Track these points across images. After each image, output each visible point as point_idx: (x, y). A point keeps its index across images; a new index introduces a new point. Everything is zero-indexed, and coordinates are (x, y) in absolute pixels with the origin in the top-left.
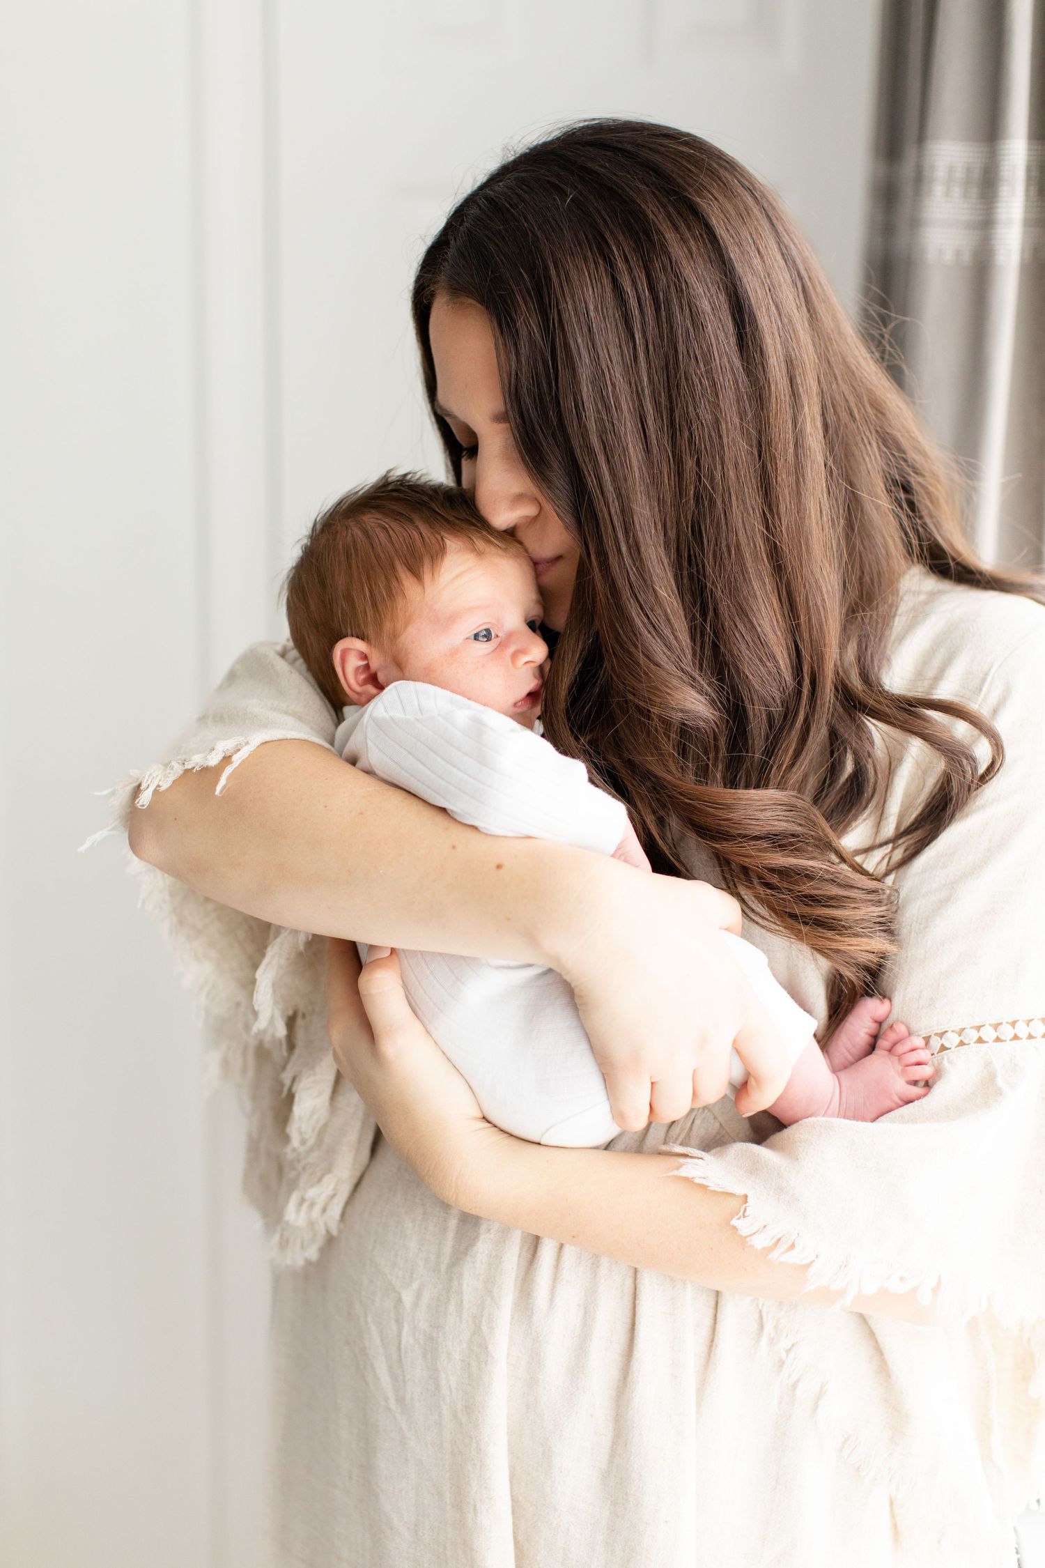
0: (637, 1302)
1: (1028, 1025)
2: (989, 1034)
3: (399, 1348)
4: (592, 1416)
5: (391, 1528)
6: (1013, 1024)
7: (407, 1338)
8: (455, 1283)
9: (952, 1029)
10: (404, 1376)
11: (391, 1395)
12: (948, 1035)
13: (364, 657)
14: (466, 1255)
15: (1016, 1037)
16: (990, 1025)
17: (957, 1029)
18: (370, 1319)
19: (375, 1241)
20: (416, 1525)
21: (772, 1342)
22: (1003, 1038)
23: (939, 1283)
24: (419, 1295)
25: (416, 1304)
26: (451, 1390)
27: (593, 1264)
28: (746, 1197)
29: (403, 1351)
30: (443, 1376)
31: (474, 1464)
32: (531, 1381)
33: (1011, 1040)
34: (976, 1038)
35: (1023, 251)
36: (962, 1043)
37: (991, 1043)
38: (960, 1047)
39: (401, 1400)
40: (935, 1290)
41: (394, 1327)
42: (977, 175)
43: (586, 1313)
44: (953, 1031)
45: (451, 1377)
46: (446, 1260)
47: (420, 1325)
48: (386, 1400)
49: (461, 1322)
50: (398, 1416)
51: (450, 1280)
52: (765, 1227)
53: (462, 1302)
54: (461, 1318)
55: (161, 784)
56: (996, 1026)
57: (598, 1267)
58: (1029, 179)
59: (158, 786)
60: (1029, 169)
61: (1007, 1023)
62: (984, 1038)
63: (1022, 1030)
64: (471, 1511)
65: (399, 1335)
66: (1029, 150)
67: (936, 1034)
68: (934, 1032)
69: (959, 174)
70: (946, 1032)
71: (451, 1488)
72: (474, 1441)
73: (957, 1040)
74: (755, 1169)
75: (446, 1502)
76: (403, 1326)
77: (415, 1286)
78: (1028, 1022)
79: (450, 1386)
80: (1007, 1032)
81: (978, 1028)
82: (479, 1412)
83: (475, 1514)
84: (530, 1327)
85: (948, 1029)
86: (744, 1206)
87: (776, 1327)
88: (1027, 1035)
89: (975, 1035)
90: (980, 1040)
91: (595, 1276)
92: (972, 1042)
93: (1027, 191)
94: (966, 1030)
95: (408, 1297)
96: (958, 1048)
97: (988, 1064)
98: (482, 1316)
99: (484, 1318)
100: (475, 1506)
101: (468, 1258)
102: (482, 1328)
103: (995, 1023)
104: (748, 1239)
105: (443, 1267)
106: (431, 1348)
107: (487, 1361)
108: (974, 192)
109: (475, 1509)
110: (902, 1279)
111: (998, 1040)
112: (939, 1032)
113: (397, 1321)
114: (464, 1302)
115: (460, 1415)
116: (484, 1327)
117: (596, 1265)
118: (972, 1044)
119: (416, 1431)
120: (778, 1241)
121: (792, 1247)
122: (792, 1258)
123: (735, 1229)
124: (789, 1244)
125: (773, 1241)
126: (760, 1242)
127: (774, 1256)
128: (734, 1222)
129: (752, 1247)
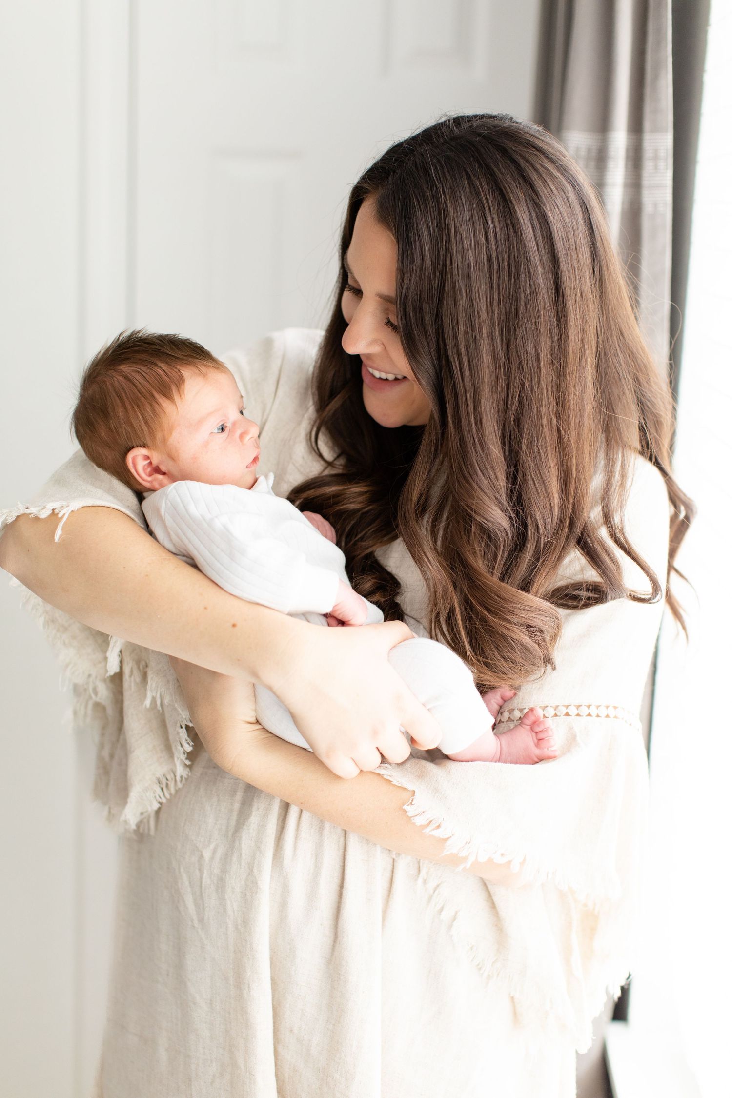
0: (346, 852)
1: (597, 709)
2: (573, 711)
3: (201, 887)
5: (195, 1004)
6: (589, 706)
7: (206, 880)
8: (237, 843)
9: (551, 705)
10: (203, 905)
11: (195, 918)
12: (548, 708)
13: (147, 458)
14: (244, 825)
15: (589, 715)
16: (574, 705)
17: (554, 705)
18: (182, 870)
19: (186, 820)
20: (211, 1000)
21: (425, 882)
22: (581, 714)
23: (524, 860)
24: (214, 852)
25: (212, 858)
26: (234, 912)
27: (320, 828)
28: (414, 792)
29: (203, 888)
30: (229, 903)
31: (248, 957)
33: (587, 716)
34: (565, 712)
35: (623, 203)
36: (556, 715)
37: (573, 717)
38: (555, 718)
39: (201, 920)
40: (523, 863)
41: (198, 873)
42: (594, 154)
43: (316, 859)
44: (551, 706)
45: (233, 903)
46: (232, 829)
47: (215, 871)
48: (192, 921)
49: (241, 868)
50: (199, 931)
51: (234, 841)
52: (423, 812)
53: (241, 855)
54: (240, 865)
56: (578, 707)
57: (323, 830)
58: (627, 158)
60: (627, 151)
61: (585, 705)
62: (570, 713)
63: (593, 711)
64: (246, 987)
65: (201, 878)
66: (628, 138)
67: (540, 707)
68: (539, 706)
70: (547, 706)
71: (234, 975)
72: (248, 942)
74: (421, 776)
75: (230, 984)
76: (204, 873)
77: (212, 846)
78: (598, 707)
79: (233, 909)
80: (584, 711)
81: (567, 707)
82: (251, 924)
84: (282, 869)
85: (548, 705)
86: (413, 797)
87: (427, 873)
88: (596, 715)
89: (564, 711)
90: (567, 714)
91: (322, 835)
92: (562, 715)
93: (626, 165)
94: (559, 707)
95: (207, 854)
96: (553, 718)
97: (571, 729)
98: (254, 863)
99: (255, 864)
101: (245, 827)
102: (254, 871)
103: (577, 704)
104: (412, 819)
106: (221, 885)
107: (257, 892)
108: (592, 163)
109: (249, 986)
110: (502, 855)
111: (578, 715)
113: (200, 870)
114: (243, 855)
115: (239, 927)
116: (255, 870)
117: (321, 829)
119: (211, 940)
120: (431, 821)
121: (439, 827)
122: (438, 833)
123: (405, 811)
124: (437, 824)
125: (428, 821)
126: (419, 821)
127: (427, 831)
128: (405, 807)
129: (414, 824)
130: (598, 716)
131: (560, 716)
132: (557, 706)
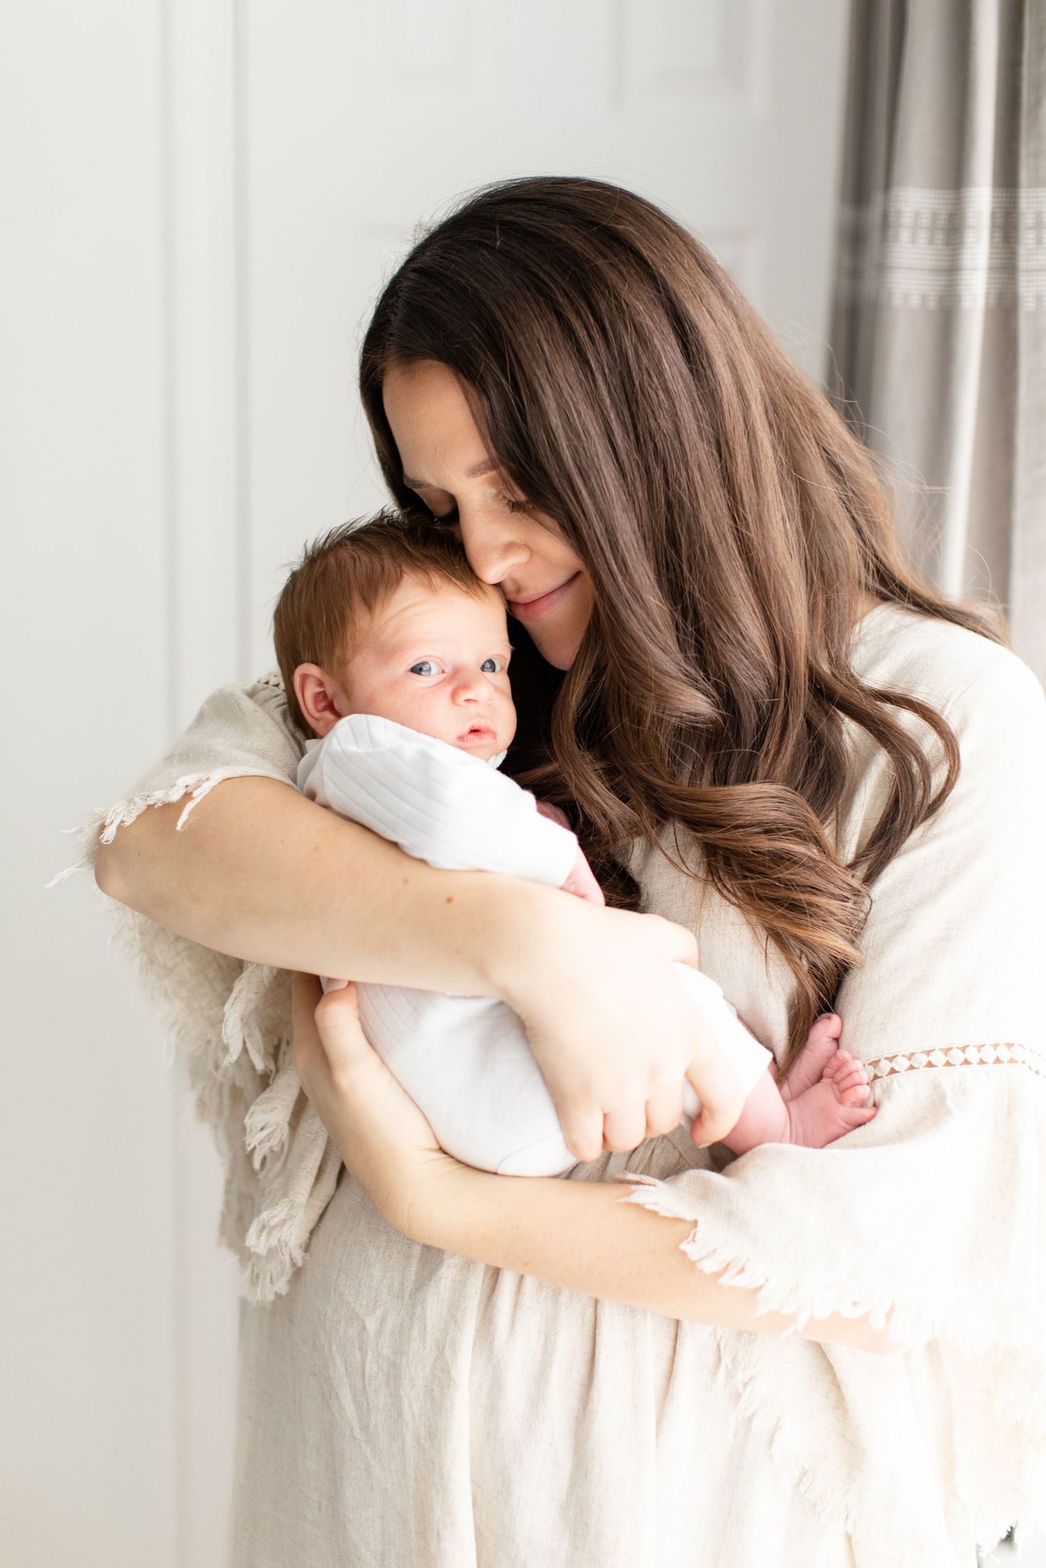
0: (597, 1329)
1: (979, 1051)
2: (938, 1058)
3: (363, 1376)
4: (551, 1445)
6: (964, 1049)
7: (371, 1367)
8: (419, 1308)
9: (903, 1053)
10: (368, 1404)
11: (355, 1424)
12: (900, 1059)
13: (322, 684)
14: (430, 1280)
15: (966, 1062)
16: (940, 1050)
17: (907, 1053)
18: (334, 1348)
20: (382, 1554)
21: (729, 1374)
22: (952, 1062)
23: (892, 1308)
24: (382, 1322)
25: (379, 1332)
26: (414, 1416)
27: (553, 1295)
28: (695, 1222)
29: (367, 1377)
30: (405, 1402)
31: (437, 1490)
32: (492, 1408)
33: (962, 1064)
34: (926, 1062)
35: (988, 296)
36: (912, 1067)
37: (940, 1067)
38: (910, 1071)
39: (365, 1429)
40: (889, 1315)
41: (358, 1355)
42: (942, 222)
43: (546, 1340)
44: (903, 1056)
45: (413, 1403)
46: (409, 1287)
47: (384, 1352)
48: (351, 1429)
49: (425, 1348)
50: (363, 1445)
51: (414, 1306)
52: (715, 1251)
53: (425, 1327)
54: (424, 1343)
55: (125, 819)
56: (947, 1051)
57: (559, 1295)
58: (994, 226)
59: (122, 822)
60: (993, 216)
61: (958, 1048)
62: (934, 1063)
63: (973, 1055)
64: (435, 1537)
65: (364, 1362)
66: (994, 197)
67: (886, 1058)
68: (885, 1056)
69: (925, 221)
70: (896, 1056)
71: (415, 1515)
72: (437, 1466)
73: (907, 1064)
74: (705, 1195)
75: (410, 1530)
76: (367, 1354)
77: (379, 1313)
78: (980, 1048)
79: (413, 1412)
80: (958, 1056)
81: (928, 1053)
82: (442, 1437)
83: (439, 1541)
84: (491, 1353)
85: (898, 1054)
86: (694, 1231)
87: (733, 1360)
88: (978, 1060)
89: (925, 1059)
90: (930, 1065)
91: (556, 1303)
92: (921, 1067)
93: (992, 237)
94: (916, 1055)
95: (371, 1325)
96: (907, 1072)
97: (937, 1087)
98: (446, 1340)
99: (448, 1342)
100: (438, 1533)
101: (432, 1283)
102: (445, 1352)
103: (946, 1047)
104: (697, 1264)
105: (407, 1293)
106: (394, 1375)
107: (449, 1385)
108: (940, 237)
109: (438, 1536)
110: (855, 1304)
111: (948, 1064)
112: (890, 1056)
113: (361, 1349)
114: (428, 1328)
115: (423, 1441)
116: (447, 1352)
117: (556, 1296)
118: (921, 1068)
119: (380, 1459)
120: (728, 1265)
121: (742, 1270)
122: (742, 1281)
123: (684, 1253)
124: (738, 1268)
125: (723, 1266)
126: (709, 1266)
127: (724, 1280)
128: (683, 1247)
129: (701, 1271)
130: (982, 1062)
131: (918, 1068)
132: (913, 1054)
